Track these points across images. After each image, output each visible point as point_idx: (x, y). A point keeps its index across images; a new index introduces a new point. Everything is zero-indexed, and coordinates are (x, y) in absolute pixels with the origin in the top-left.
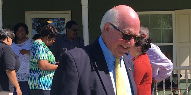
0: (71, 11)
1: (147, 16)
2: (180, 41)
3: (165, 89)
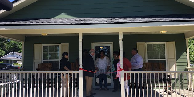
0: (113, 42)
1: (151, 45)
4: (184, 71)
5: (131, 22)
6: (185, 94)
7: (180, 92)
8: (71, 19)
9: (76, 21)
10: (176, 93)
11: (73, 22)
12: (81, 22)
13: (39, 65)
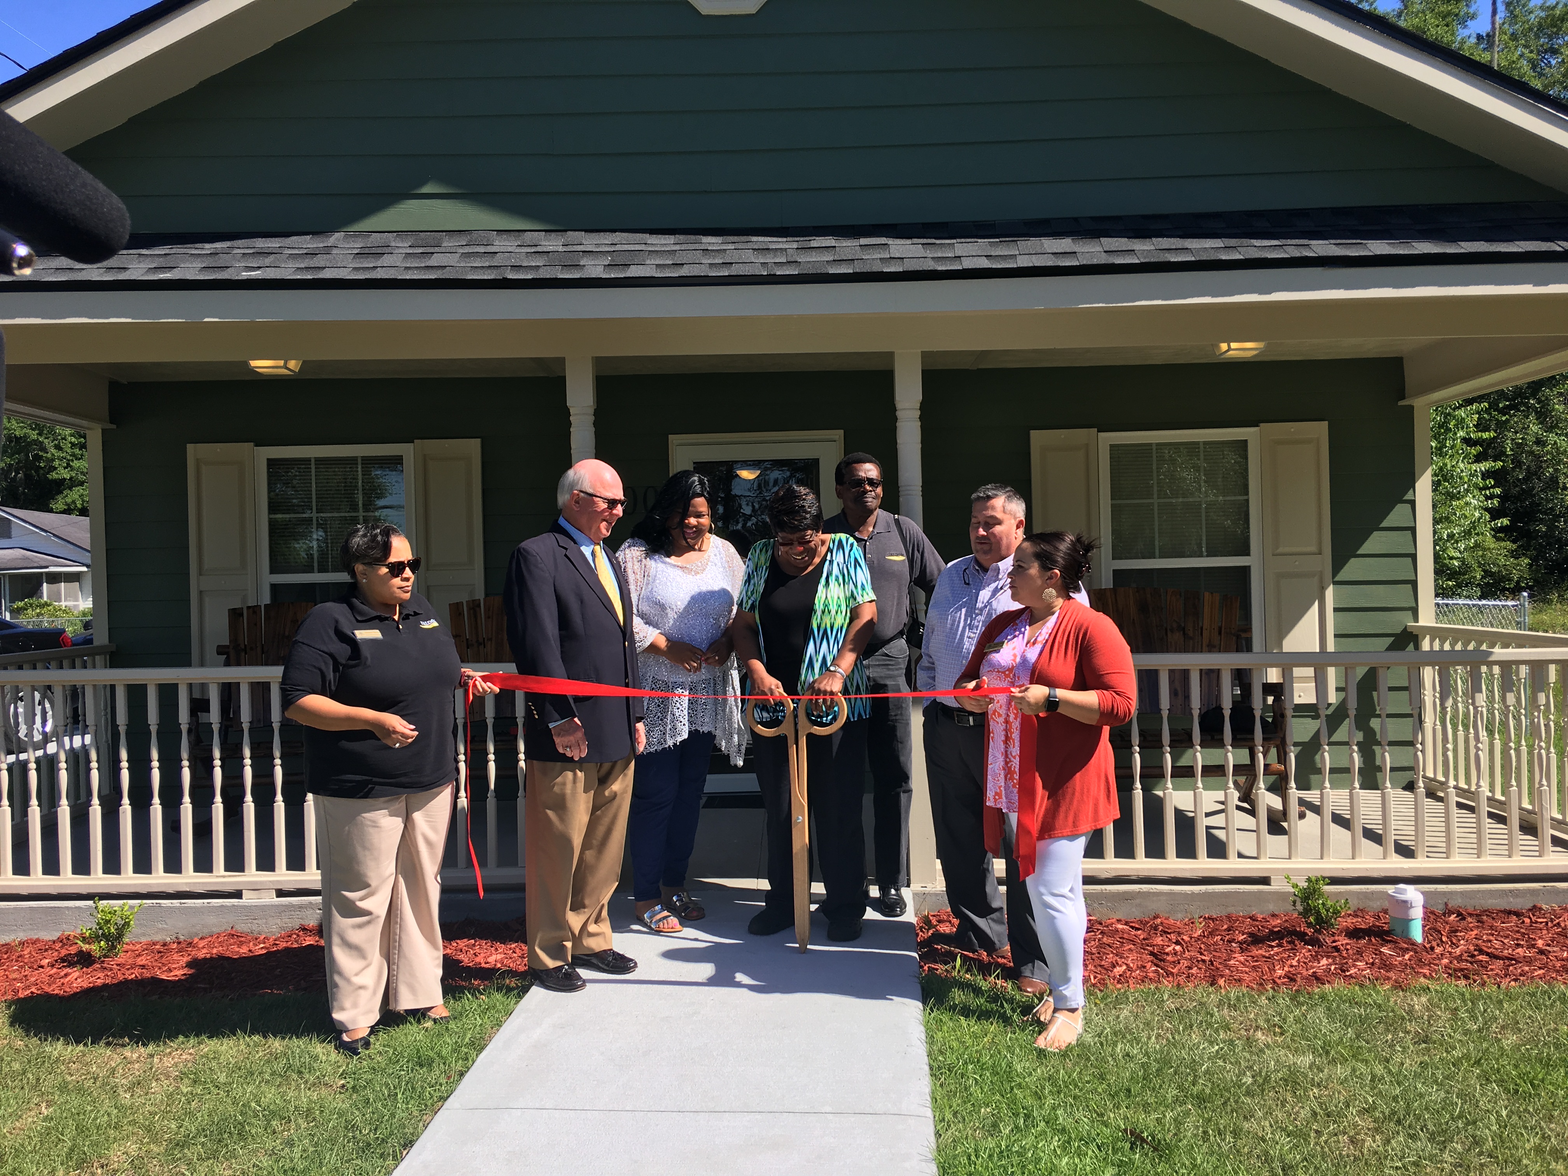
0: (842, 432)
1: (1145, 449)
2: (1281, 550)
3: (1201, 741)
4: (1390, 648)
5: (990, 266)
6: (1393, 827)
7: (1352, 814)
8: (500, 241)
9: (537, 255)
10: (1328, 817)
11: (516, 268)
12: (584, 266)
13: (242, 615)
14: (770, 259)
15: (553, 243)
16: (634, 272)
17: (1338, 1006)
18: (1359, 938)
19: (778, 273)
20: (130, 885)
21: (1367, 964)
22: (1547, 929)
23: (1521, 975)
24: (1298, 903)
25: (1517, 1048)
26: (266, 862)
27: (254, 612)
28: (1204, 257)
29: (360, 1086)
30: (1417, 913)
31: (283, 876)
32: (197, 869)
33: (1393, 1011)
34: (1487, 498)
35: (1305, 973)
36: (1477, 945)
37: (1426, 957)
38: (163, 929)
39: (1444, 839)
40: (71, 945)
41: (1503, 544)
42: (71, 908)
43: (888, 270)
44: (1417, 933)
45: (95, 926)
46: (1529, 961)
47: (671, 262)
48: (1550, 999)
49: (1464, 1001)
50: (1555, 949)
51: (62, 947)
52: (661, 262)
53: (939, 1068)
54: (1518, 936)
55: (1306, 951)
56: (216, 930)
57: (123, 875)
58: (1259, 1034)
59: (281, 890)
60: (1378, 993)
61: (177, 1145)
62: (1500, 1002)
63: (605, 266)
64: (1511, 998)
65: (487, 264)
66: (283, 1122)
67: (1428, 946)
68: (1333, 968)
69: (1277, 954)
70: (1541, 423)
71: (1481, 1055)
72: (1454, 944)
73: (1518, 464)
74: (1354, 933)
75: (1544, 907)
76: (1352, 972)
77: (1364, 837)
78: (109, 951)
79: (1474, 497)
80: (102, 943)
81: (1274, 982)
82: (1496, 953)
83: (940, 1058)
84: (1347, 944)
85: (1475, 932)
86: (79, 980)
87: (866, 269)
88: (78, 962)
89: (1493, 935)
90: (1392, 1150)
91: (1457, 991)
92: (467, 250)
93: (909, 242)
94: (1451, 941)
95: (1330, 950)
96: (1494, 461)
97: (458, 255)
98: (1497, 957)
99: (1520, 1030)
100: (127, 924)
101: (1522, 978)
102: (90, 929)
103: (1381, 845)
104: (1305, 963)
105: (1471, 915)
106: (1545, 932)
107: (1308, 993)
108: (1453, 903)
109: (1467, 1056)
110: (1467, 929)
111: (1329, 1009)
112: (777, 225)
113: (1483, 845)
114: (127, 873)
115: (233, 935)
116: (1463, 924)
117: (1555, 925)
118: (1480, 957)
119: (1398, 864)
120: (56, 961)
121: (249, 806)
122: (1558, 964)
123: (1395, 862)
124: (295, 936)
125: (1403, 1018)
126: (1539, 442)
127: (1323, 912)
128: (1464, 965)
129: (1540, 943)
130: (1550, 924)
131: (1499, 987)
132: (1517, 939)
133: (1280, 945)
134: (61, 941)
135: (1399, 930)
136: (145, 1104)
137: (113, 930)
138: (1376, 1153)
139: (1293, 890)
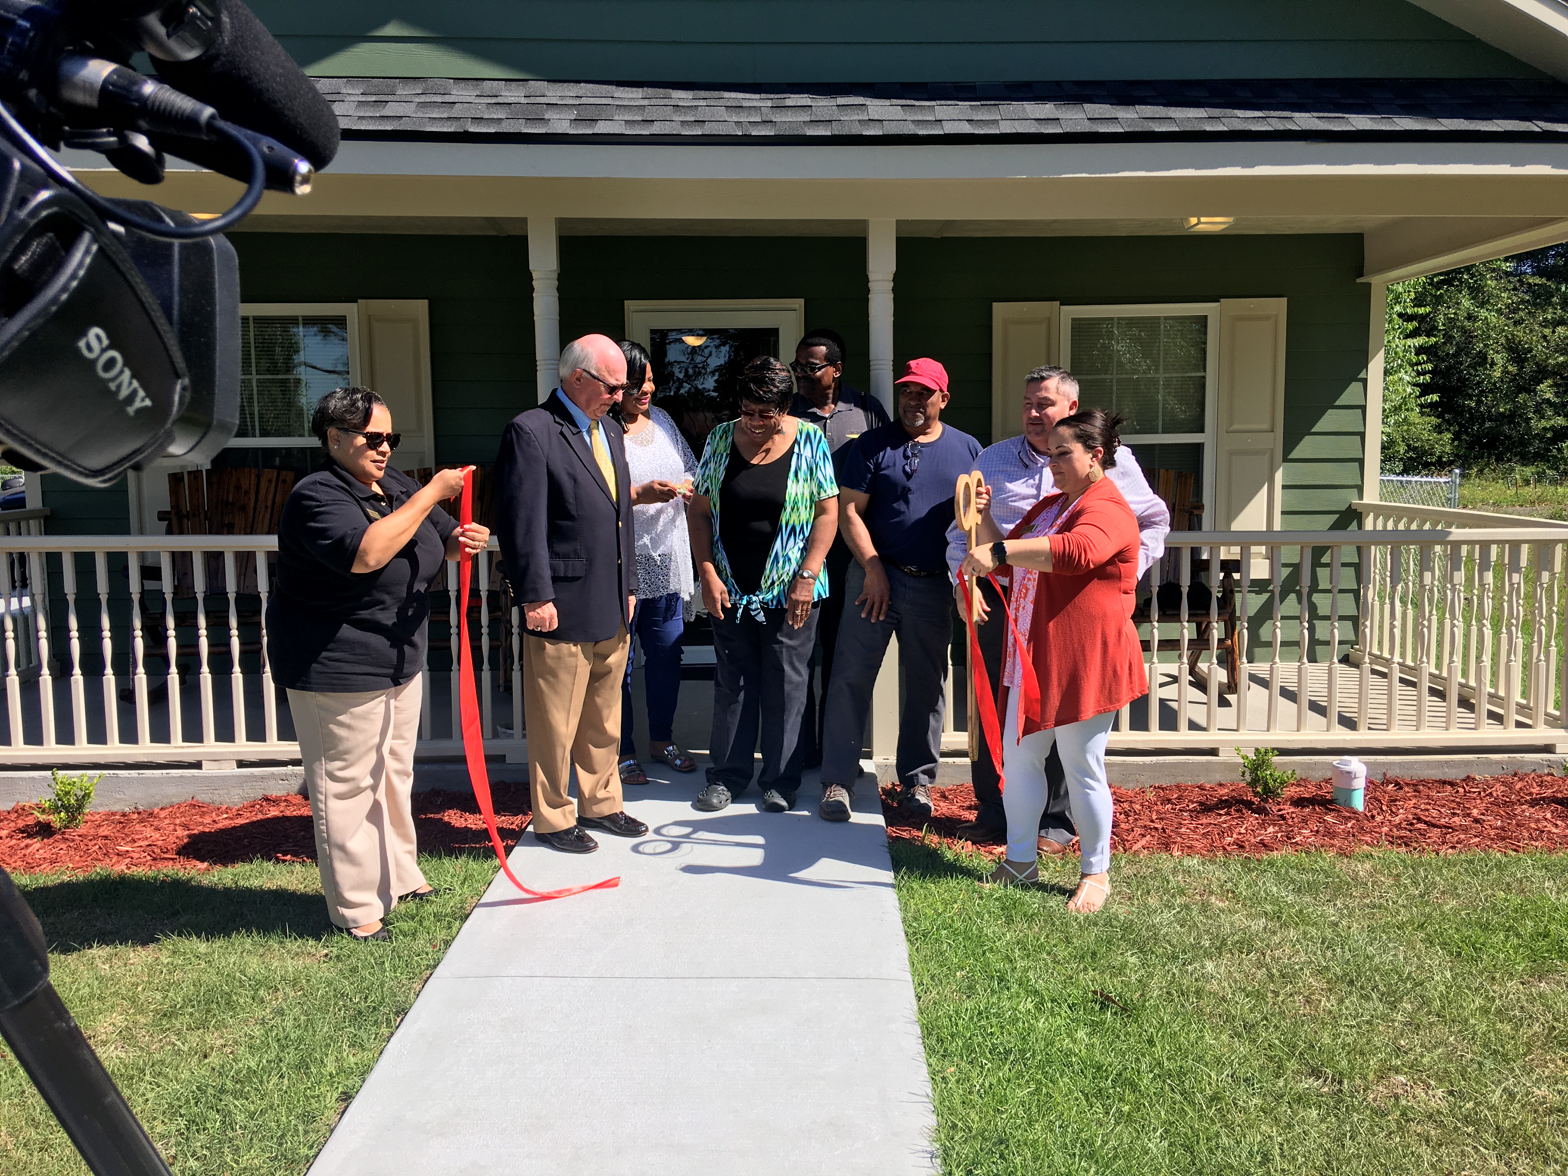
0: (803, 301)
2: (1236, 427)
3: (1159, 615)
4: (1332, 528)
5: (972, 132)
6: (1338, 699)
7: (1299, 687)
8: (458, 91)
9: (498, 106)
10: (1276, 690)
11: (476, 120)
12: (549, 120)
13: (182, 479)
14: (744, 118)
15: (514, 94)
16: (602, 128)
17: (1287, 872)
18: (1303, 807)
19: (753, 133)
20: (85, 756)
21: (1312, 831)
22: (1481, 799)
23: (1457, 843)
24: (1247, 775)
25: (1456, 912)
26: (225, 733)
27: (196, 478)
28: (1188, 128)
29: (344, 956)
30: (1360, 784)
31: (242, 746)
32: (153, 740)
33: (1338, 877)
34: (1419, 374)
35: (1253, 840)
36: (1416, 814)
37: (1367, 825)
38: (121, 799)
39: (1385, 711)
40: (27, 816)
41: (1427, 419)
42: (25, 778)
43: (868, 134)
44: (1359, 802)
45: (53, 797)
46: (1465, 829)
47: (640, 119)
48: (1486, 866)
49: (1405, 867)
50: (1489, 818)
51: (17, 817)
52: (630, 118)
53: (915, 933)
54: (1454, 805)
55: (1252, 819)
56: (175, 800)
57: (77, 746)
58: (1213, 899)
59: (242, 761)
60: (1324, 859)
61: (165, 1015)
62: (1440, 869)
63: (571, 120)
64: (1450, 864)
65: (445, 115)
66: (271, 991)
67: (1369, 814)
68: (1279, 835)
69: (1225, 822)
70: (1473, 298)
71: (1423, 919)
72: (1394, 813)
73: (1448, 338)
74: (1299, 802)
75: (1477, 777)
76: (1297, 839)
77: (1310, 709)
78: (69, 822)
79: (1406, 372)
80: (62, 814)
81: (1225, 849)
82: (1434, 821)
83: (914, 924)
84: (1293, 813)
85: (1414, 801)
86: (41, 851)
87: (845, 131)
88: (38, 833)
89: (1430, 804)
90: (1346, 1008)
91: (1399, 858)
92: (423, 99)
93: (887, 102)
94: (1391, 810)
95: (1276, 818)
96: (1428, 336)
97: (413, 105)
98: (1434, 826)
99: (1458, 895)
100: (87, 796)
101: (1459, 845)
102: (50, 801)
103: (1325, 717)
104: (1252, 831)
105: (1407, 784)
106: (1478, 801)
107: (1258, 860)
108: (1391, 774)
109: (1411, 922)
110: (1405, 799)
111: (1278, 874)
112: (750, 80)
113: (1422, 717)
114: (81, 743)
115: (194, 805)
116: (1401, 792)
117: (1487, 795)
118: (1419, 826)
119: (1341, 736)
120: (14, 831)
121: (206, 677)
122: (1492, 833)
123: (1337, 734)
124: (258, 806)
125: (1348, 884)
126: (1470, 317)
127: (1270, 782)
128: (1403, 833)
129: (1475, 812)
130: (1482, 794)
131: (1438, 854)
132: (1453, 808)
133: (1228, 814)
134: (16, 812)
135: (1342, 801)
136: (125, 975)
137: (73, 801)
138: (1330, 1012)
139: (1242, 761)
